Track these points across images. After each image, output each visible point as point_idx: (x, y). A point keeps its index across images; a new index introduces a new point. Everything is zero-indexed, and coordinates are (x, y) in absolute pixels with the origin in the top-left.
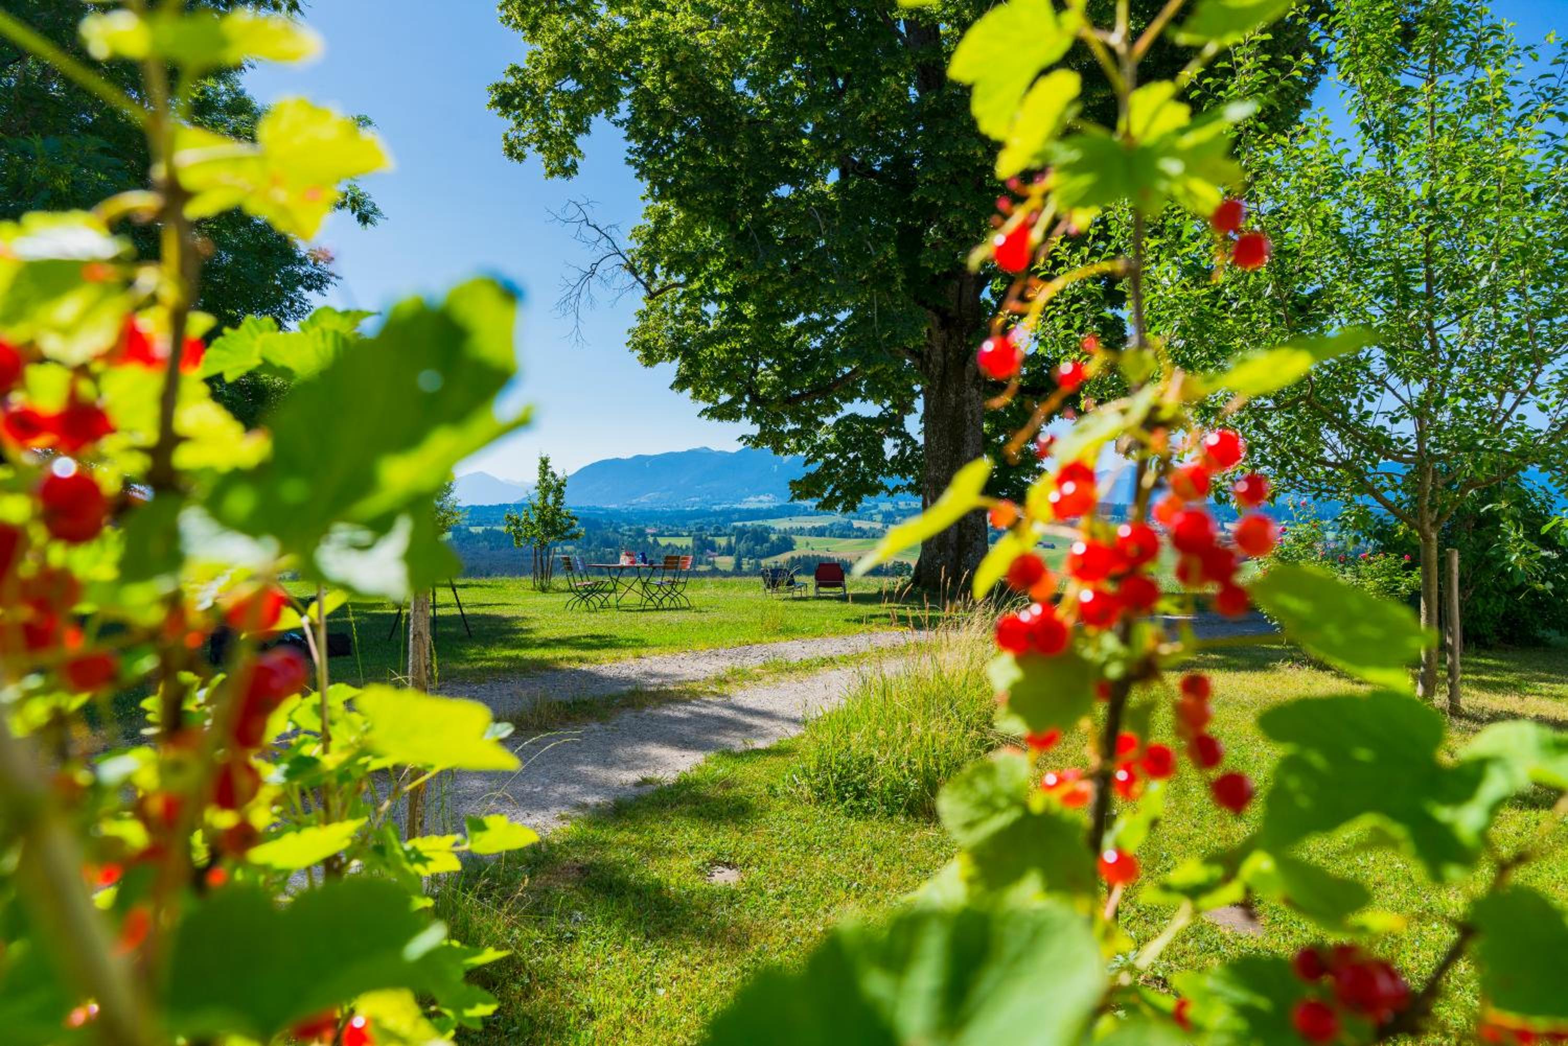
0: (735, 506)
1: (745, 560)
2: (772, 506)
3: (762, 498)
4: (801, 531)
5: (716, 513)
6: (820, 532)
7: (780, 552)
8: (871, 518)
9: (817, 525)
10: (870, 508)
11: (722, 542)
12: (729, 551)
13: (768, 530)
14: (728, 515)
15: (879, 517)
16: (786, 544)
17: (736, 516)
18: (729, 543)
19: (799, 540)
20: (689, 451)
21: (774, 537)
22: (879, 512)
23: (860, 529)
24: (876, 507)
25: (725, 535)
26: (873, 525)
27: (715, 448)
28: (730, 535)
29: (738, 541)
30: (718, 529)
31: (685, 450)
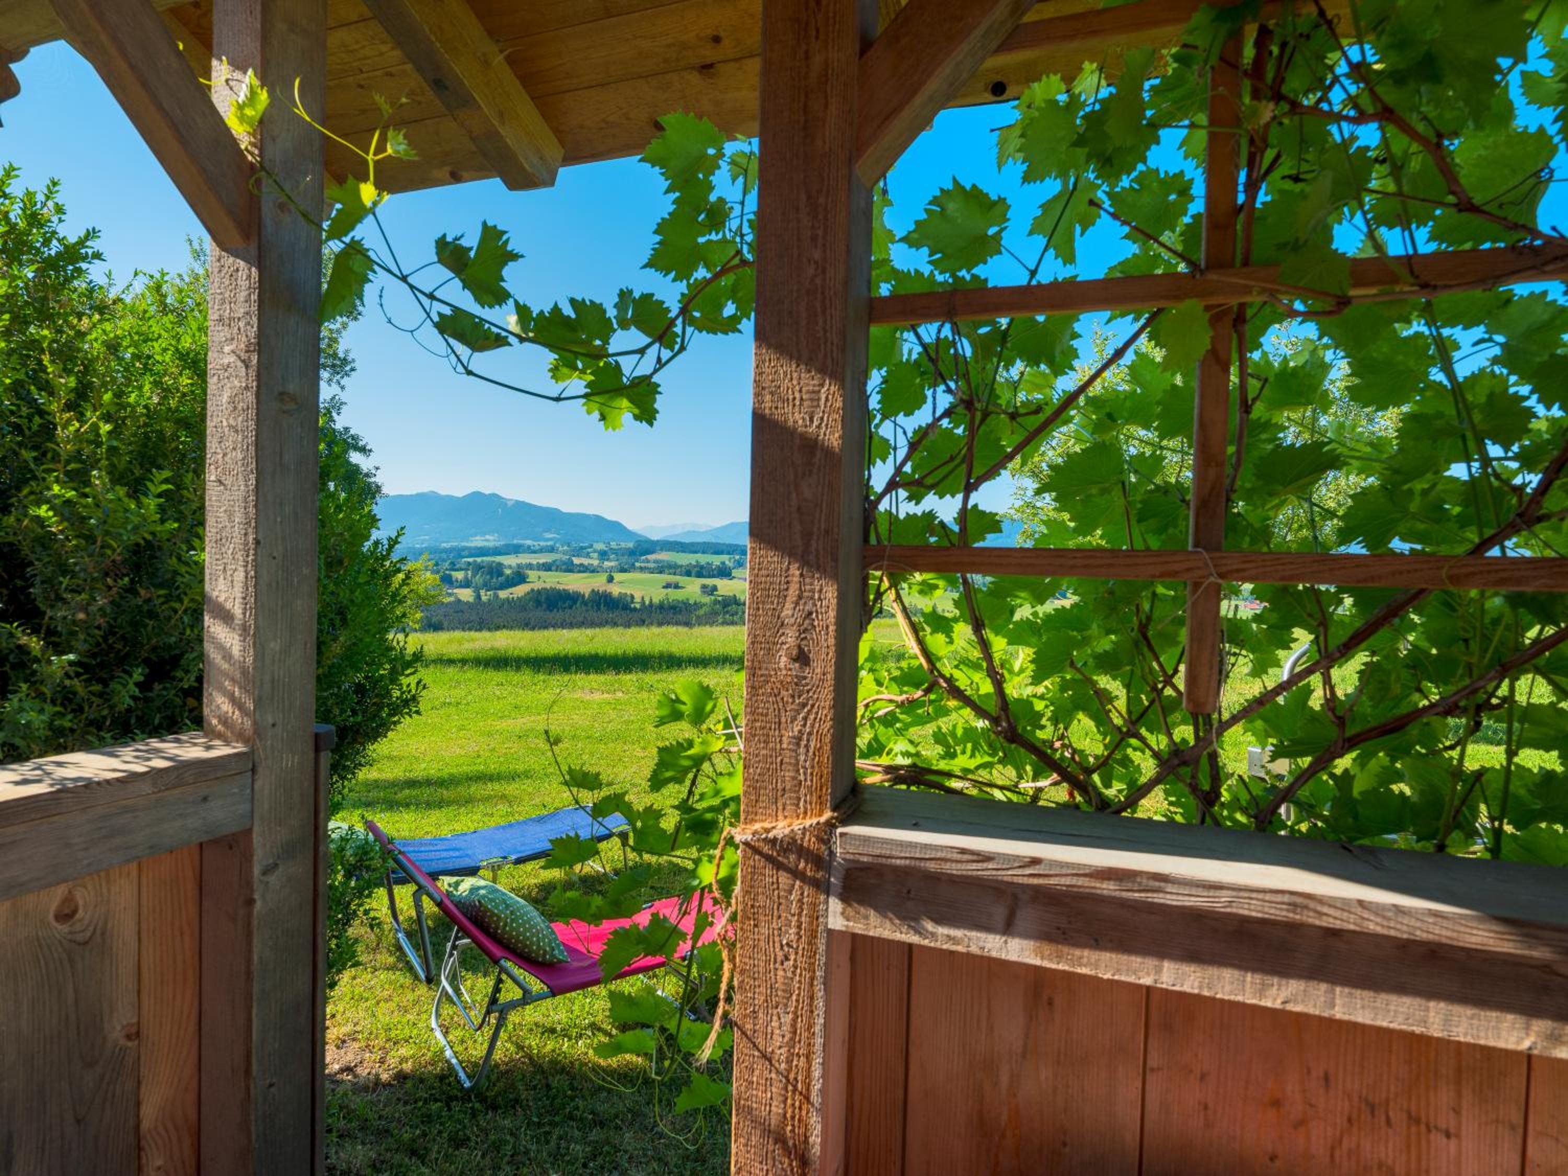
0: (463, 544)
1: (482, 592)
2: (497, 544)
3: (487, 537)
4: (530, 566)
5: (446, 551)
6: (547, 567)
7: (514, 585)
8: (588, 556)
9: (541, 561)
10: (586, 548)
11: (459, 575)
12: (466, 584)
13: (500, 565)
14: (459, 552)
15: (595, 555)
16: (519, 578)
17: (466, 553)
18: (466, 577)
19: (532, 575)
20: (417, 495)
21: (508, 572)
22: (595, 551)
23: (581, 565)
24: (591, 546)
25: (461, 569)
26: (591, 561)
27: (443, 492)
28: (467, 570)
29: (474, 575)
30: (453, 564)
31: (414, 492)
